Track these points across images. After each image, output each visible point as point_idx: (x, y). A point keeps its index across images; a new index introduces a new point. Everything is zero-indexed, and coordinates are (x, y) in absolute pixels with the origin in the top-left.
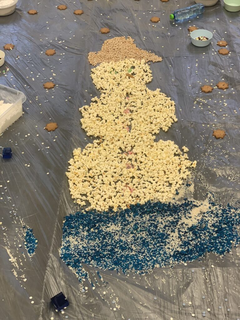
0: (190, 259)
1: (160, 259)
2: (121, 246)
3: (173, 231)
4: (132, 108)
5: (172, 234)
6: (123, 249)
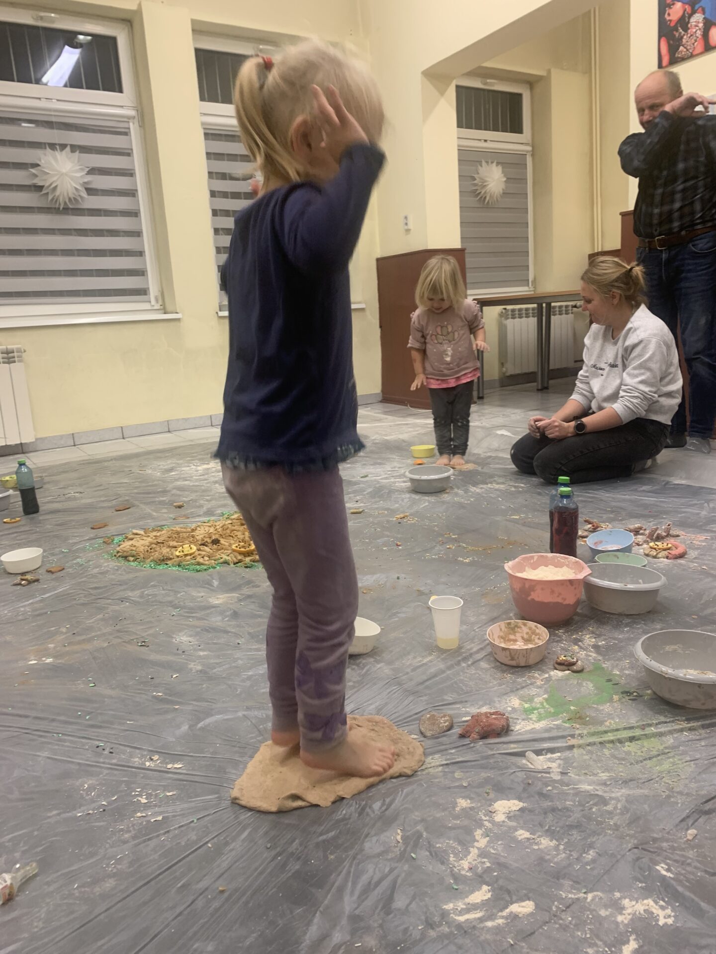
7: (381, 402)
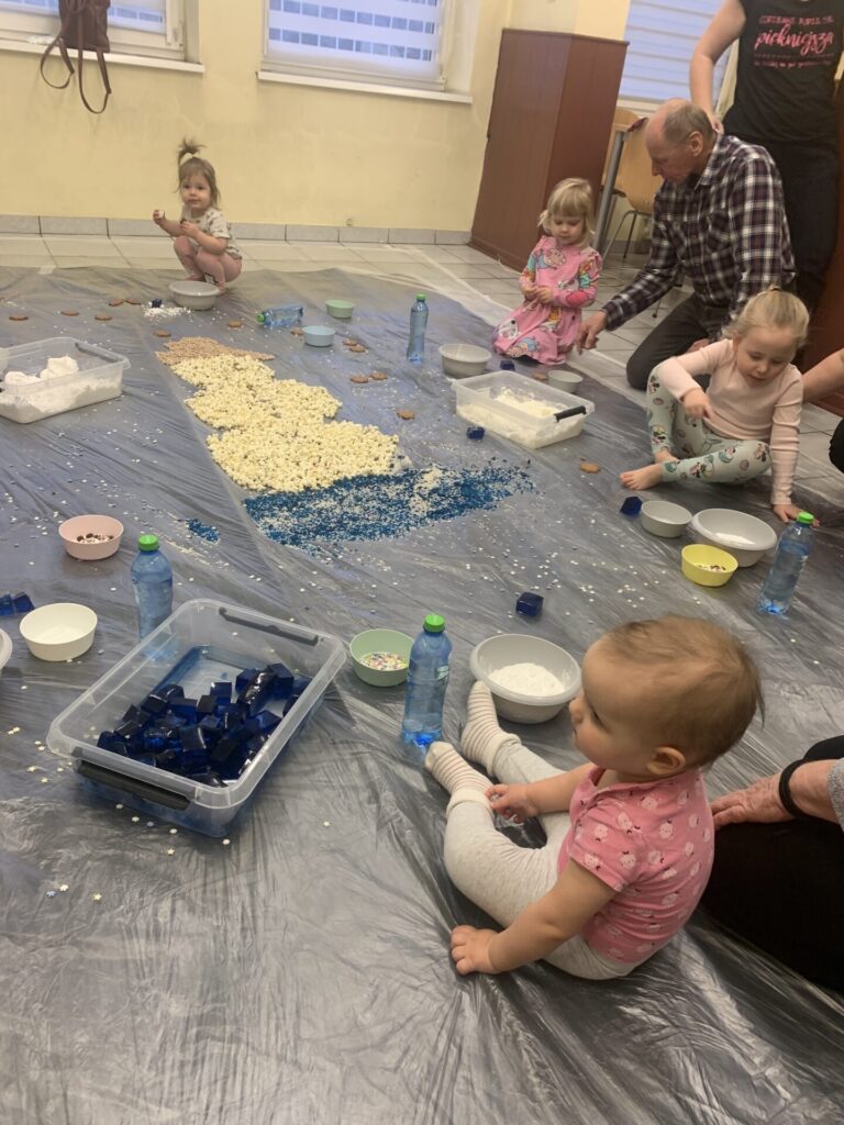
0: (451, 516)
1: (411, 522)
2: (350, 518)
3: (412, 496)
4: (266, 398)
5: (412, 499)
6: (355, 520)
7: (468, 245)
